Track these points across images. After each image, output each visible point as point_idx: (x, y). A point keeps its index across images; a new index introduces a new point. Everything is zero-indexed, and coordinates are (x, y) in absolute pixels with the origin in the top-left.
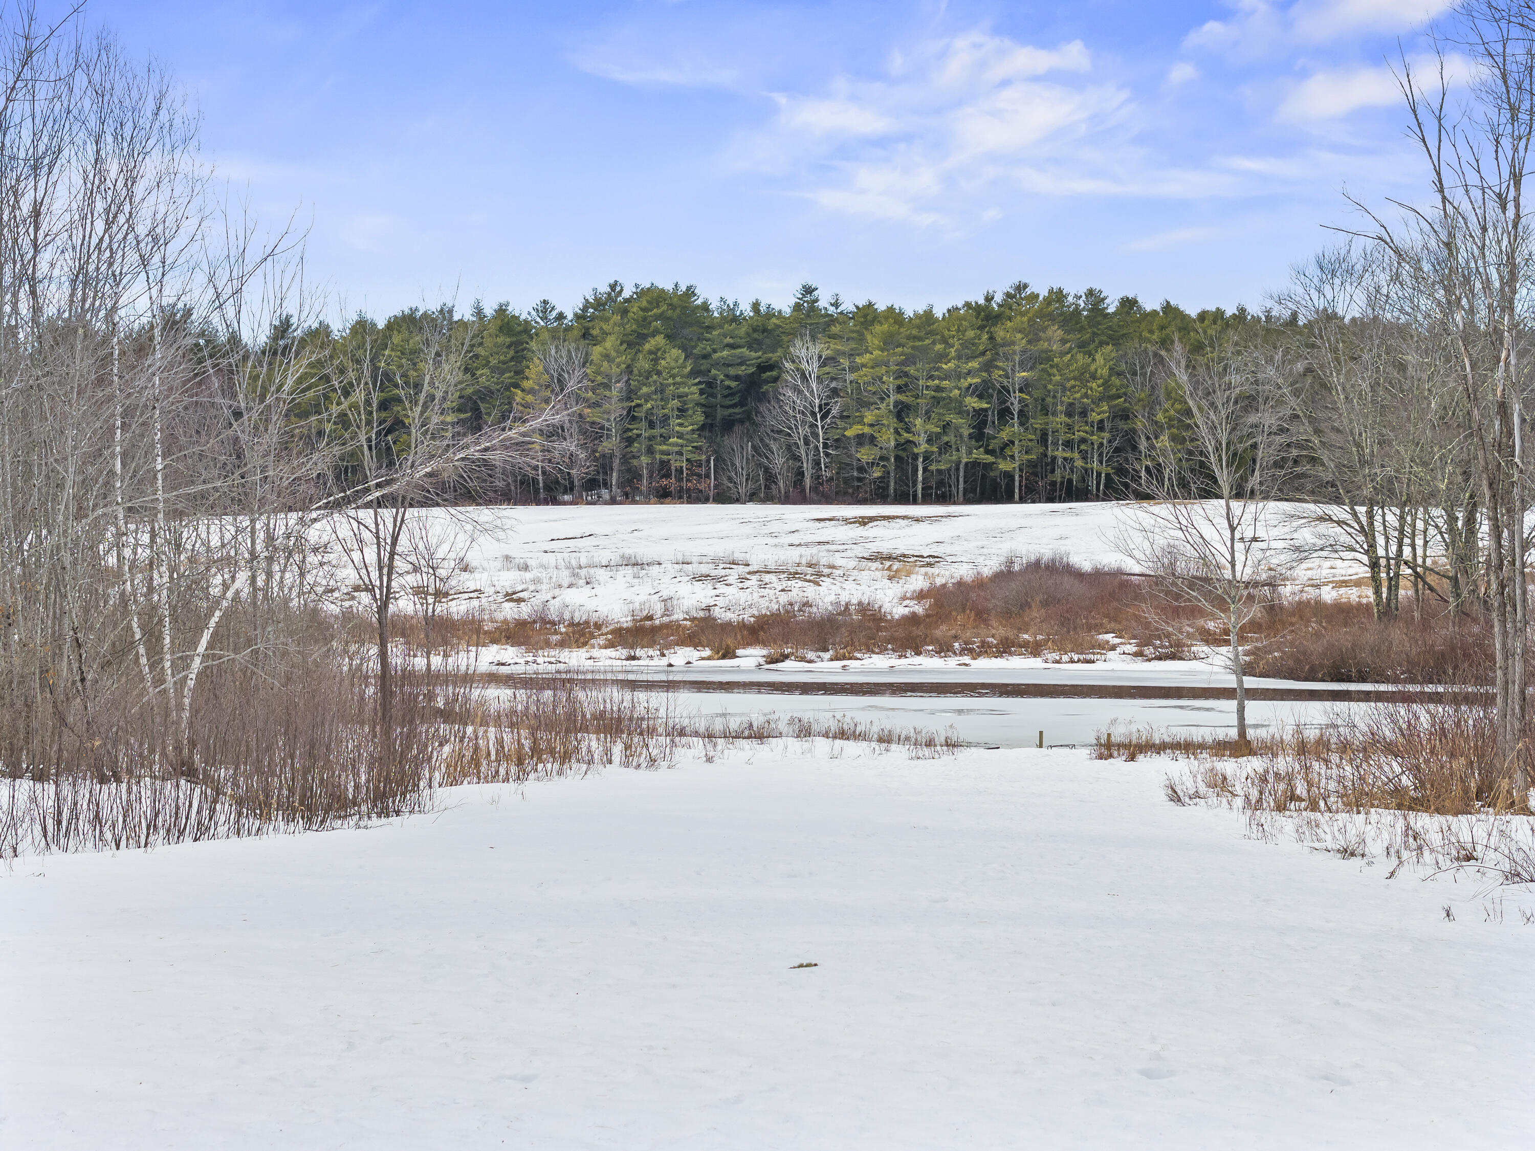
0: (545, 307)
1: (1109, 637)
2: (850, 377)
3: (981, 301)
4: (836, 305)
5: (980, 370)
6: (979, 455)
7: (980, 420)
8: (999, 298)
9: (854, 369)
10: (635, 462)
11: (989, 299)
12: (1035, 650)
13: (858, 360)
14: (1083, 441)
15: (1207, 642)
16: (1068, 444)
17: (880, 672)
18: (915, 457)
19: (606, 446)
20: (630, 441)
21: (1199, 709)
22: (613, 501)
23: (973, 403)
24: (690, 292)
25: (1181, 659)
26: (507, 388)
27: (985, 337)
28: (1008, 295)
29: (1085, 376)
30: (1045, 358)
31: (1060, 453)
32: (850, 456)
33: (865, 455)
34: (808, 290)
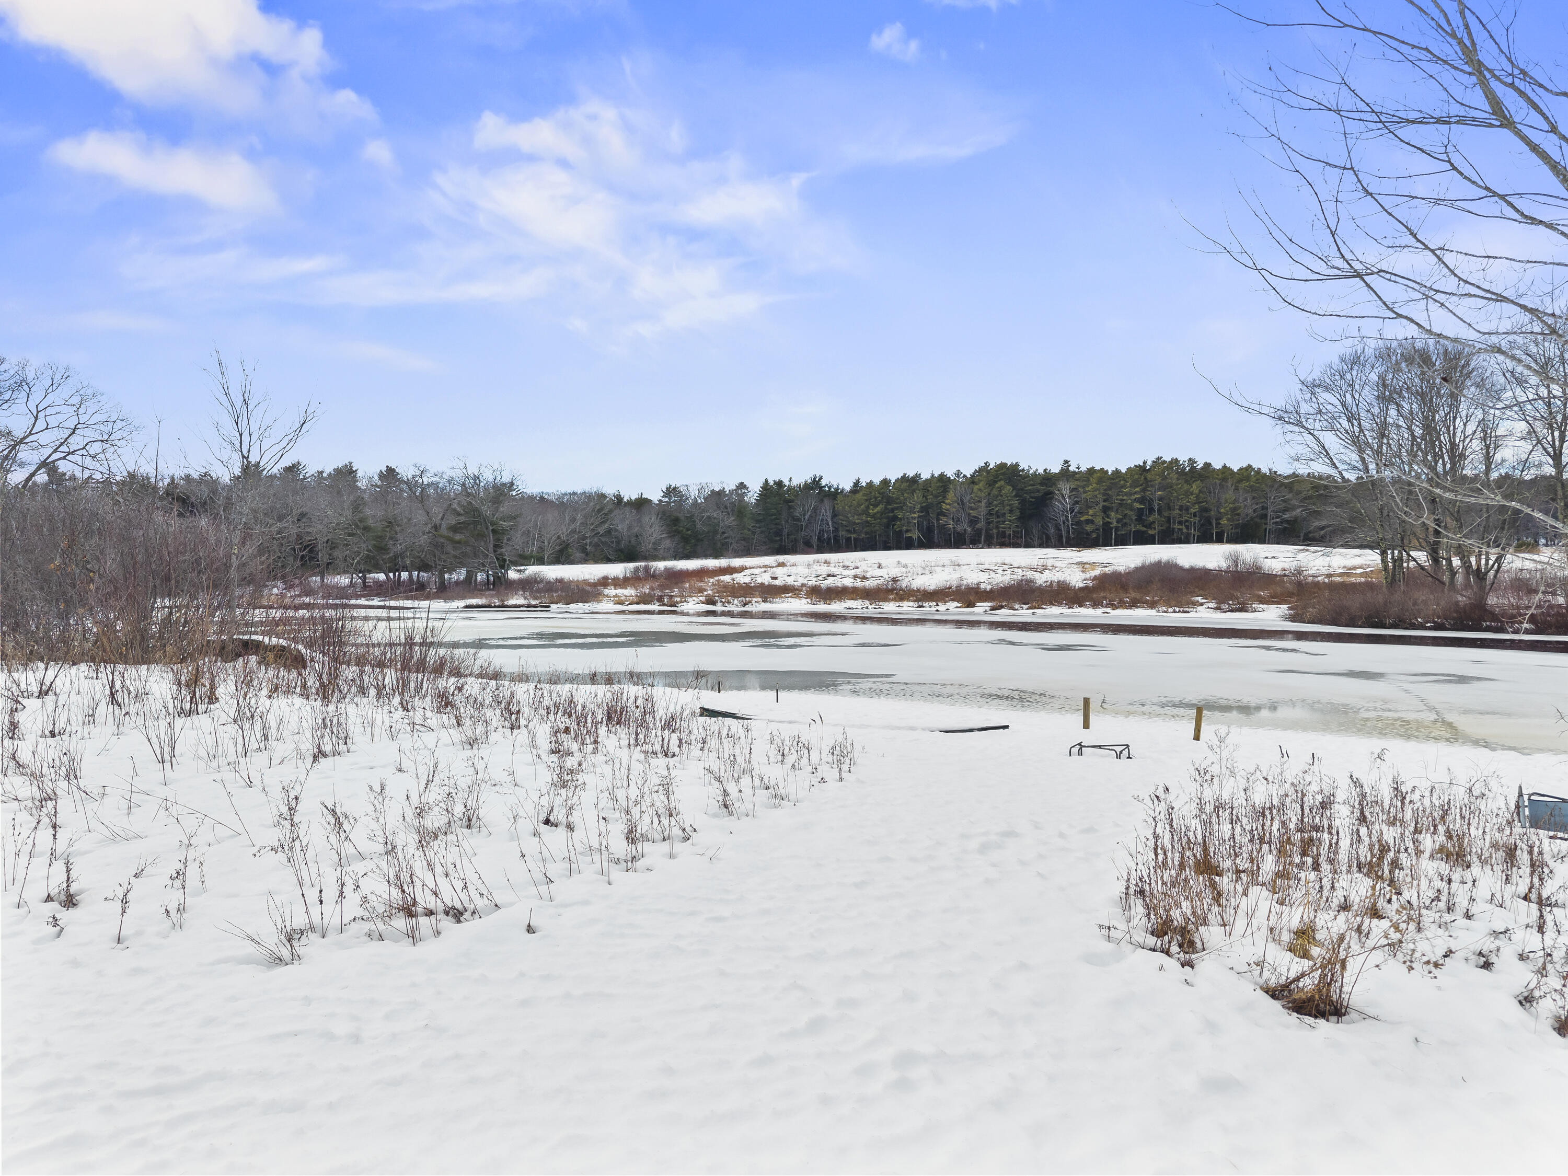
0: (958, 473)
1: (1199, 599)
2: (1083, 496)
3: (1142, 464)
4: (1078, 468)
5: (1141, 492)
6: (1140, 527)
7: (1140, 512)
8: (1149, 463)
9: (1085, 492)
10: (991, 532)
11: (1145, 463)
12: (1152, 605)
13: (1087, 489)
14: (1187, 521)
15: (1261, 602)
16: (1180, 523)
17: (1056, 616)
18: (1111, 528)
19: (979, 526)
20: (989, 523)
21: (1284, 650)
22: (982, 548)
23: (1137, 505)
24: (1017, 465)
25: (1246, 611)
26: (940, 503)
27: (1143, 478)
28: (1154, 462)
29: (1188, 493)
30: (1170, 486)
31: (1177, 526)
32: (1084, 529)
33: (1089, 528)
34: (1066, 462)
